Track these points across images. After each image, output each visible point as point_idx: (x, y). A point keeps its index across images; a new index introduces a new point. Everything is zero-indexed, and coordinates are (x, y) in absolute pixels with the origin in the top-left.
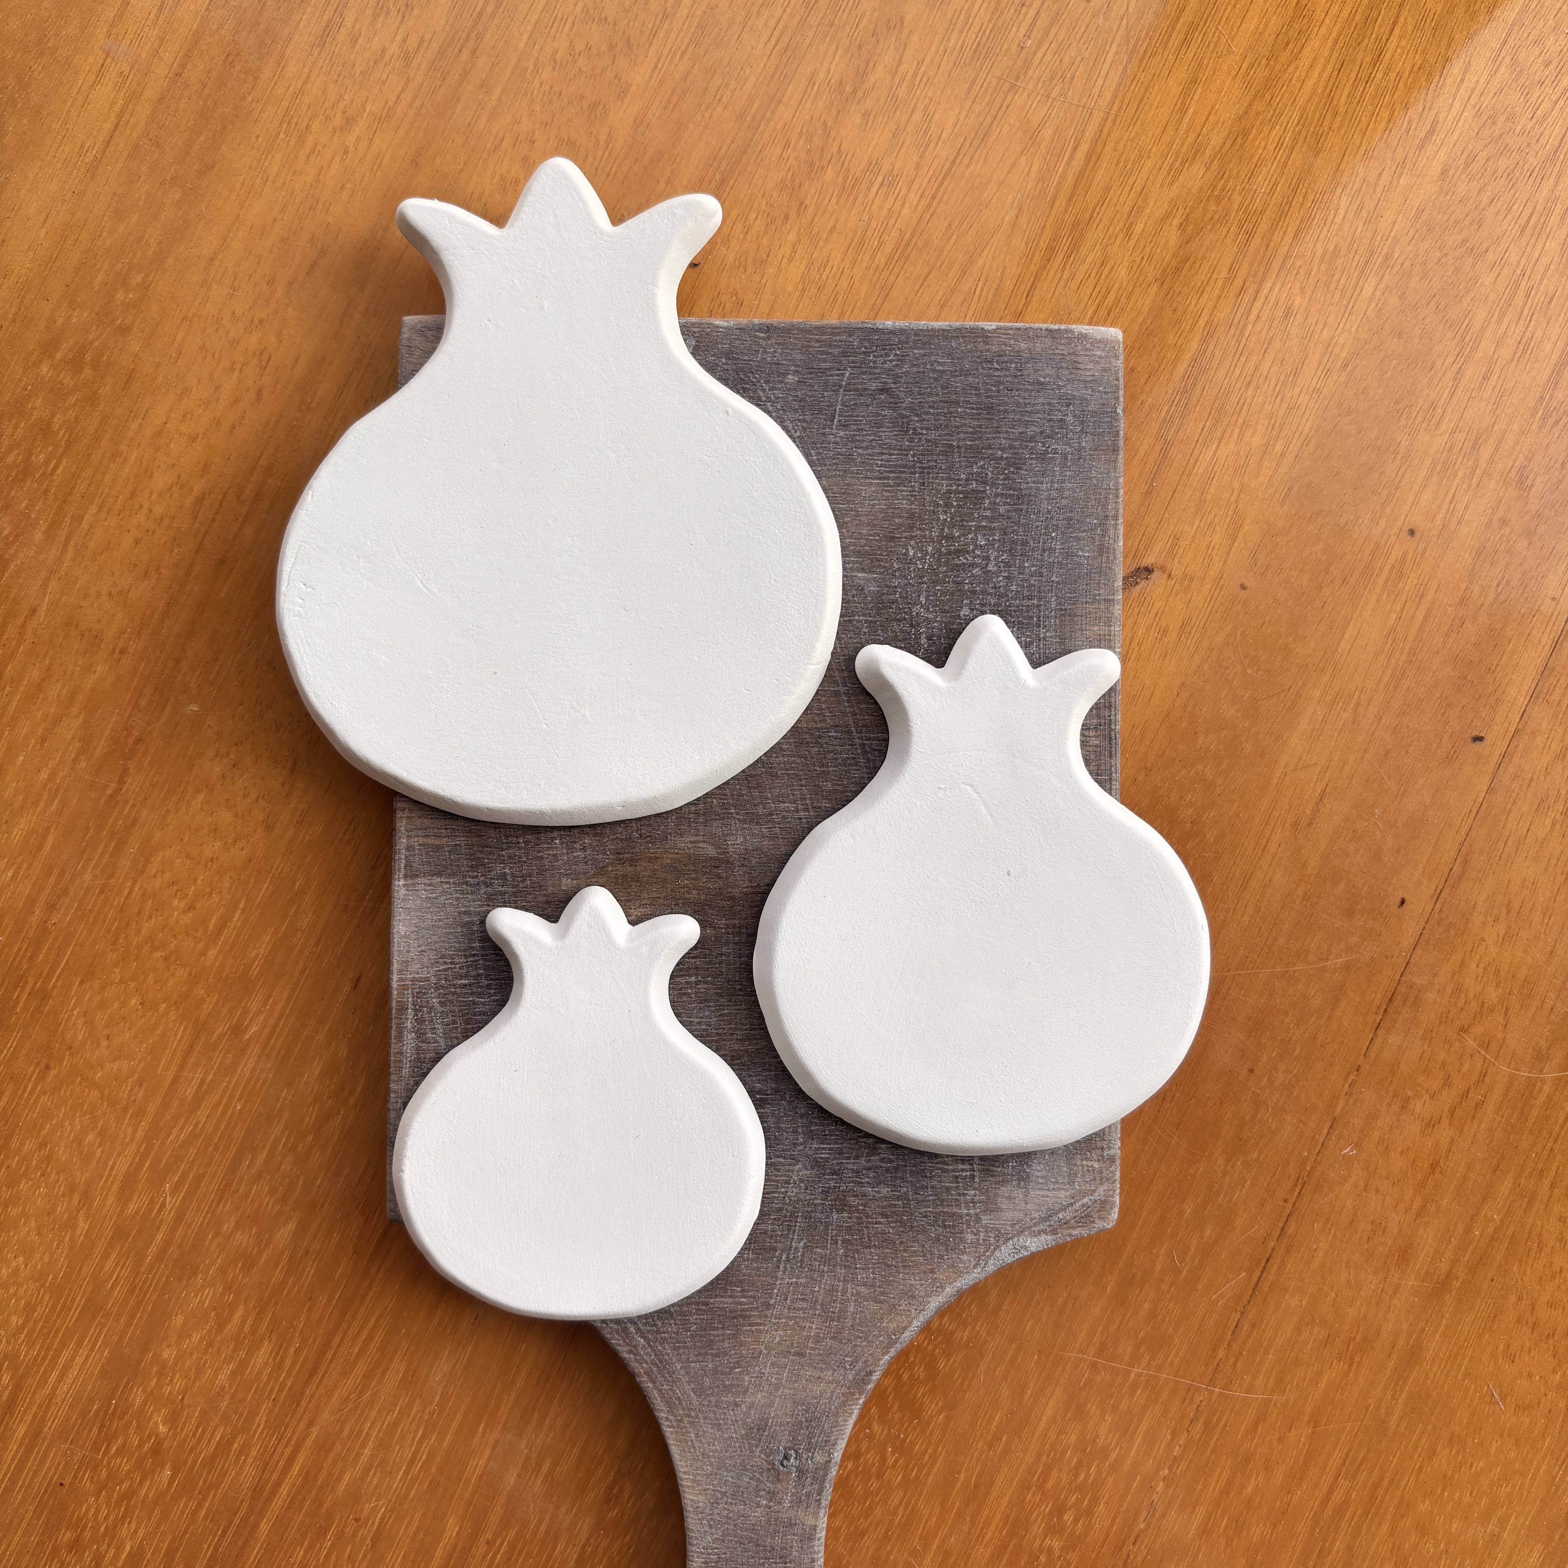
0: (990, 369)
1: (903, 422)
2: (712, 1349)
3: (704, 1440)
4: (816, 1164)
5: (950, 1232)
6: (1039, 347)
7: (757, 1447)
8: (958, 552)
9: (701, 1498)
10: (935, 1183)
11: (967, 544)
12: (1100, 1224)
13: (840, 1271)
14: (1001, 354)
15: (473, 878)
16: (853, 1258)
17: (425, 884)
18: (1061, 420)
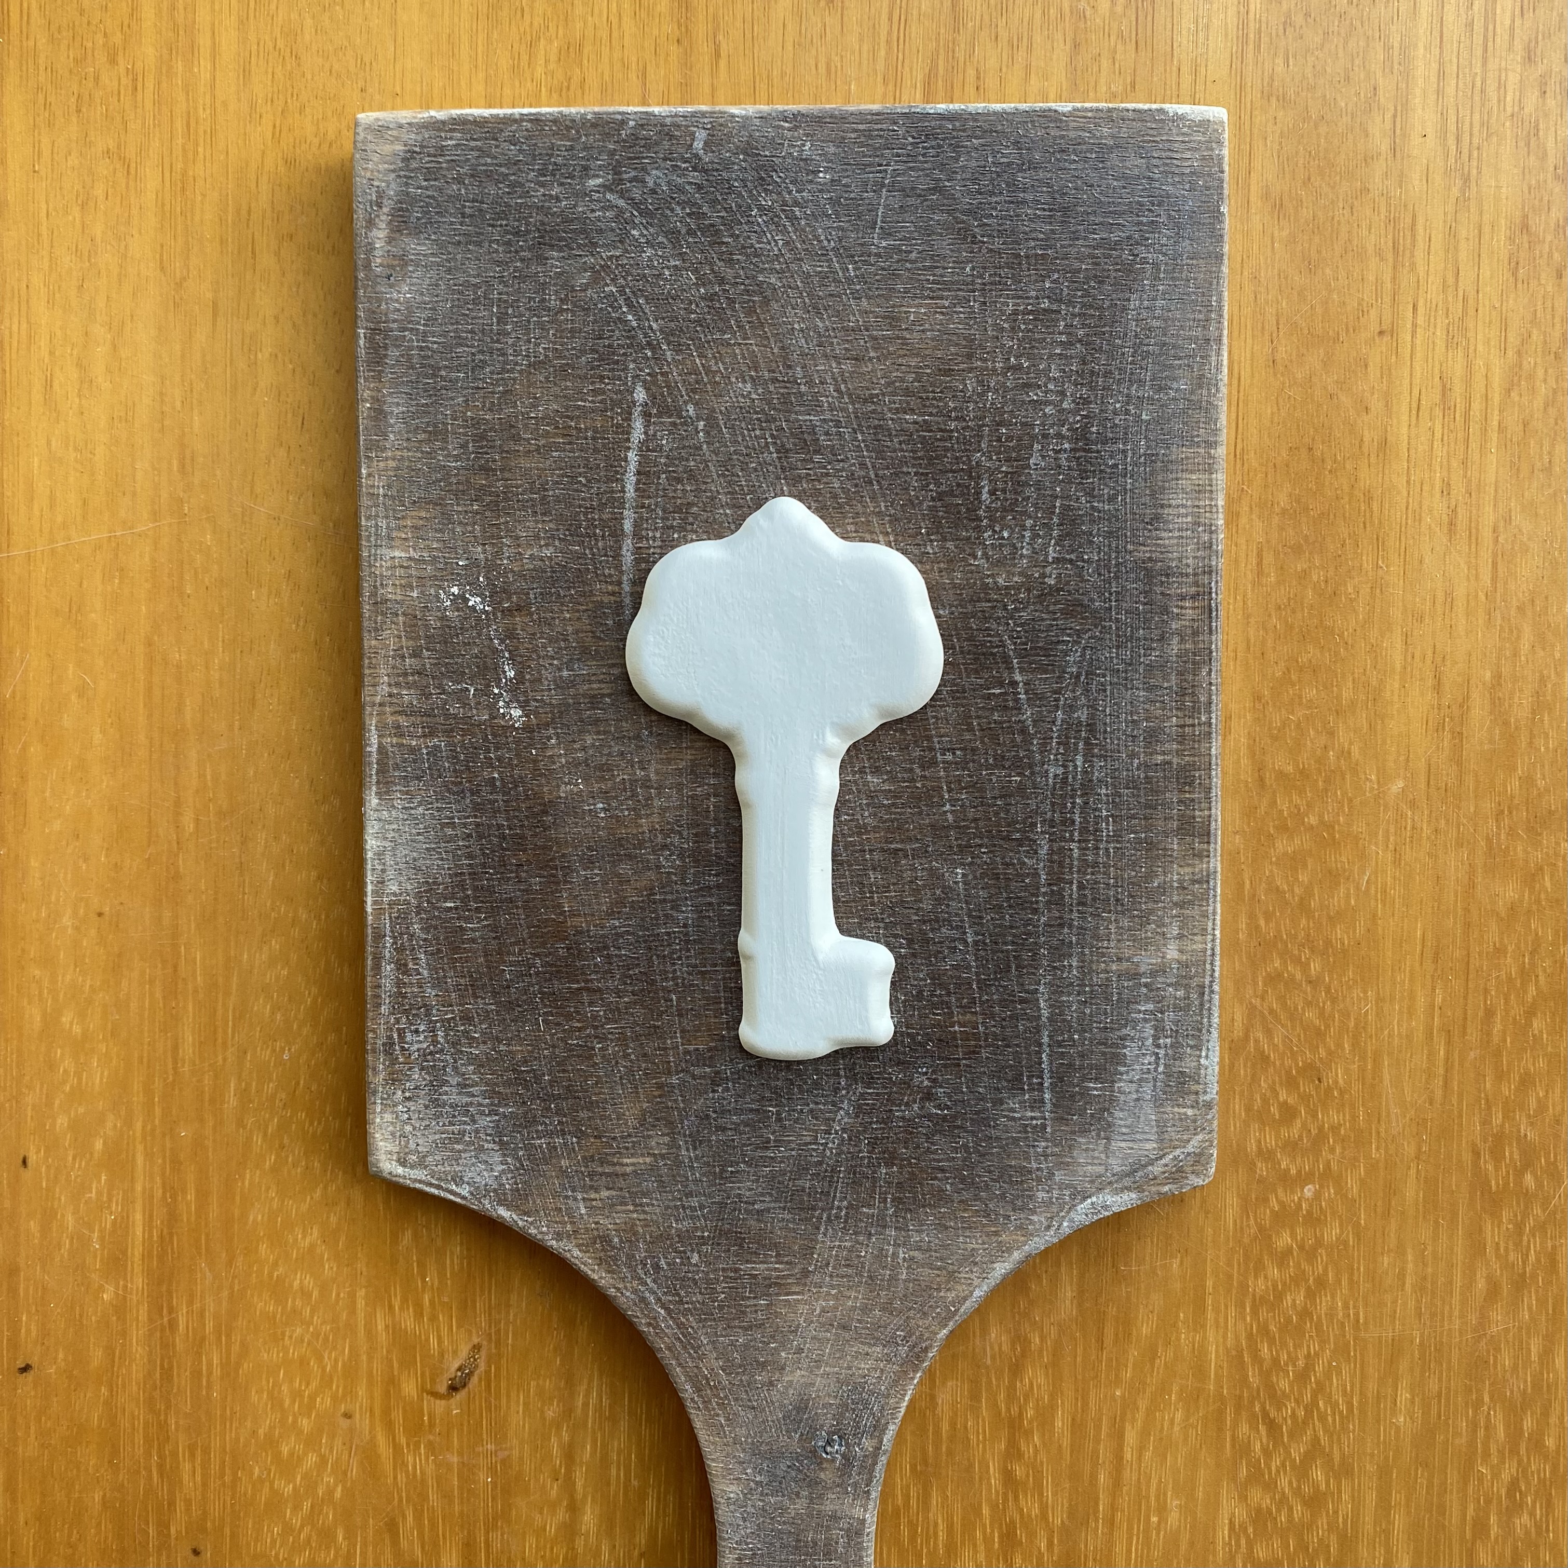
1: (959, 229)
2: (743, 1321)
3: (735, 1423)
4: (860, 1110)
5: (1018, 1190)
6: (1125, 132)
7: (796, 1431)
9: (733, 1488)
10: (1000, 1133)
11: (1038, 377)
12: (1194, 1181)
13: (890, 1233)
14: (1080, 142)
15: (455, 784)
16: (904, 1218)
17: (400, 792)
18: (1152, 222)
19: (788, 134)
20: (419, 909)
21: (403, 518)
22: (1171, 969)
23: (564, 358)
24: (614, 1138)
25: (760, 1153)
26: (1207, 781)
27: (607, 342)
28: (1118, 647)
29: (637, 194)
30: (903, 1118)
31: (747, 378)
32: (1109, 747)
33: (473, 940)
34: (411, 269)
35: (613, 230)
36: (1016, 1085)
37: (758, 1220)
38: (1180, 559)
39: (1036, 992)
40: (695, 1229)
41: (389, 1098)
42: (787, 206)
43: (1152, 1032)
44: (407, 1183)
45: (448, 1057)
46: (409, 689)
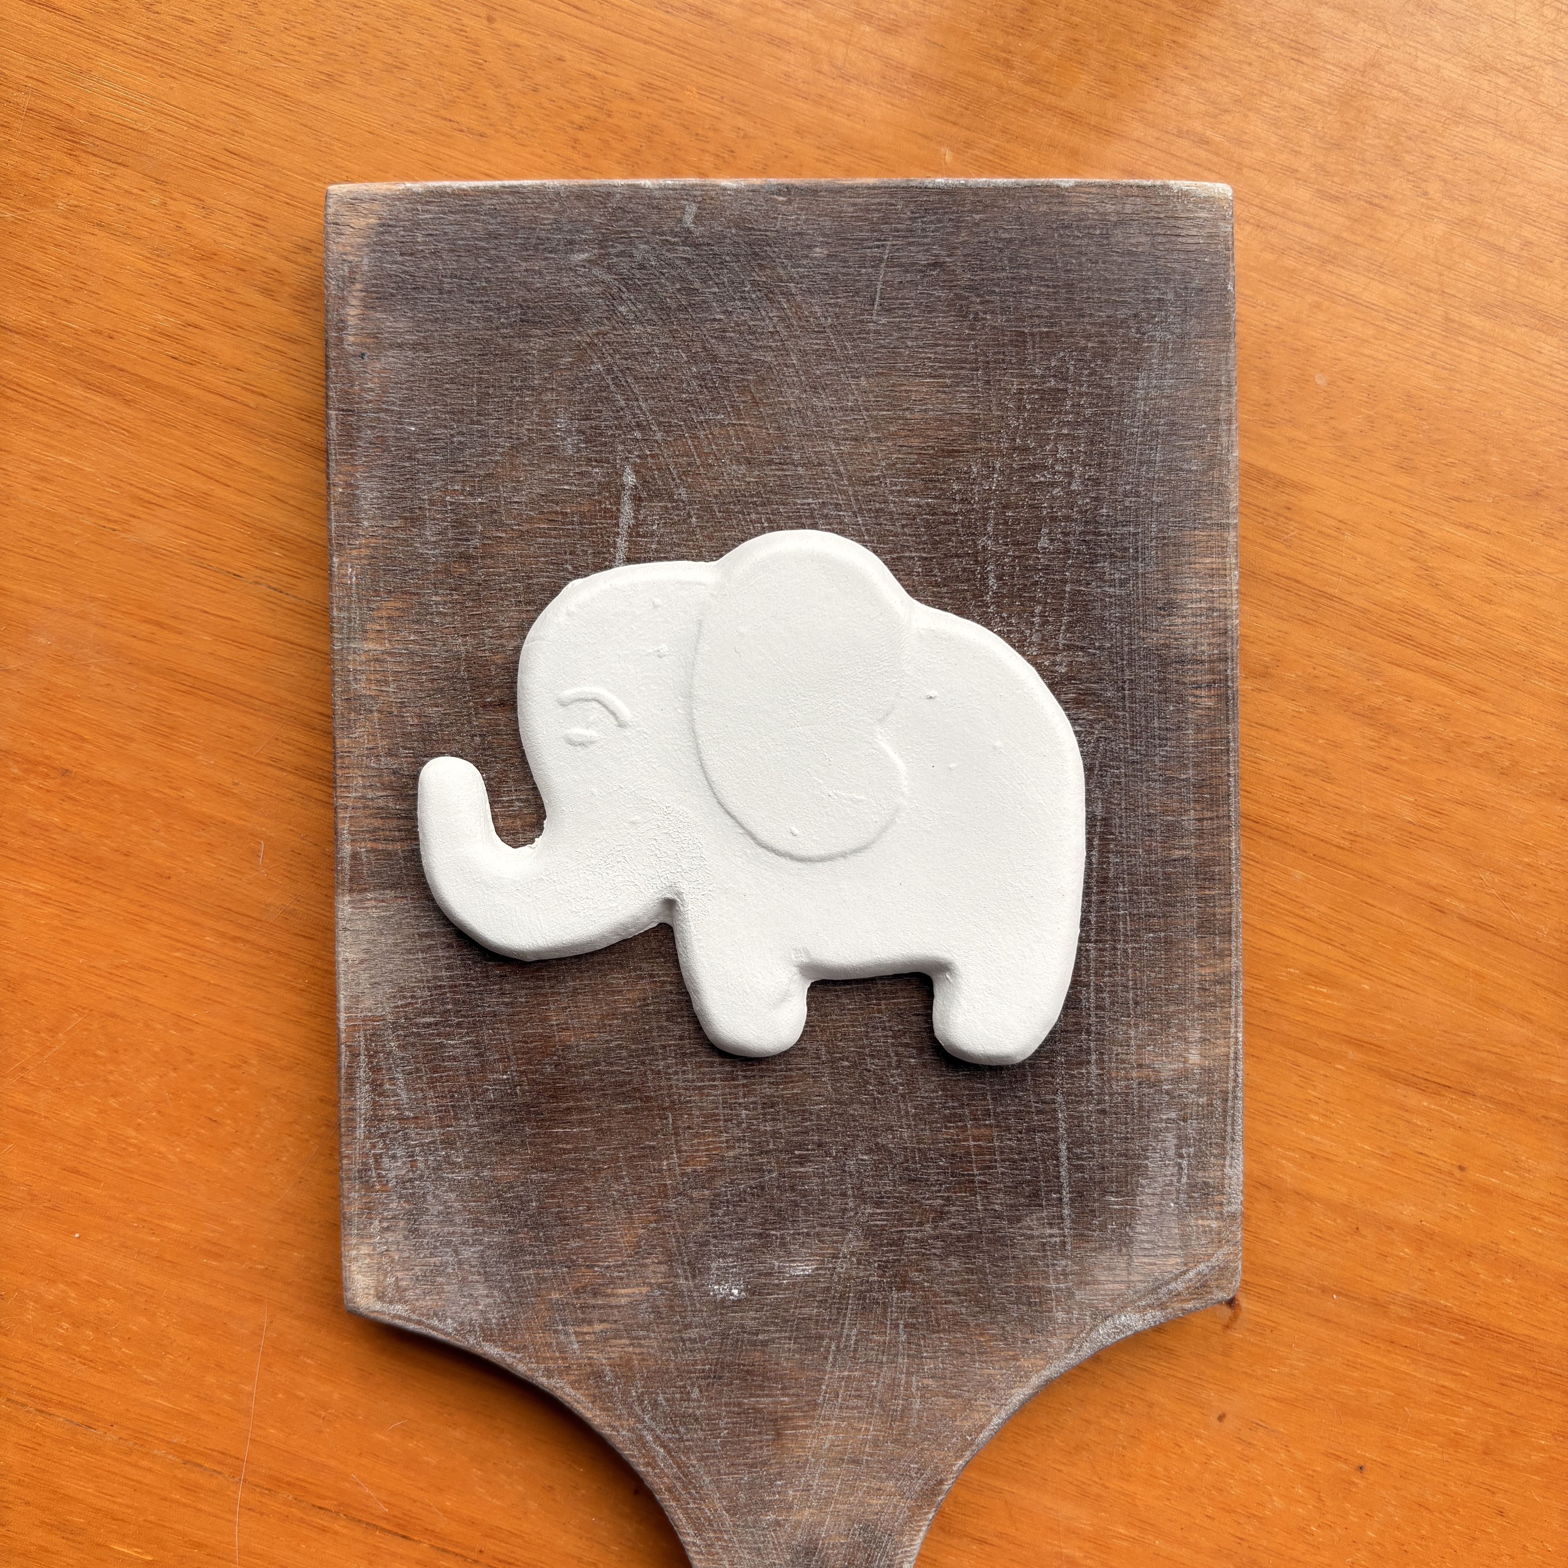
0: (1069, 236)
1: (961, 306)
2: (748, 1458)
4: (869, 1232)
5: (1037, 1311)
6: (1128, 209)
8: (1034, 467)
10: (1017, 1252)
11: (1045, 458)
12: (1219, 1295)
13: (903, 1361)
14: (1081, 218)
16: (917, 1344)
17: (375, 899)
18: (1159, 300)
20: (395, 1026)
21: (379, 609)
22: (1194, 1074)
23: (550, 439)
24: (608, 1267)
26: (1227, 877)
27: (594, 423)
28: (1133, 737)
29: (624, 267)
30: (916, 1239)
31: (742, 460)
32: (1124, 841)
33: (455, 1059)
34: (386, 346)
35: (598, 306)
36: (1035, 1199)
37: (764, 1352)
38: (1195, 646)
39: (1054, 1102)
40: (695, 1363)
41: (365, 1228)
42: (782, 281)
43: (1175, 1141)
44: (387, 1319)
45: (428, 1184)
46: (385, 789)
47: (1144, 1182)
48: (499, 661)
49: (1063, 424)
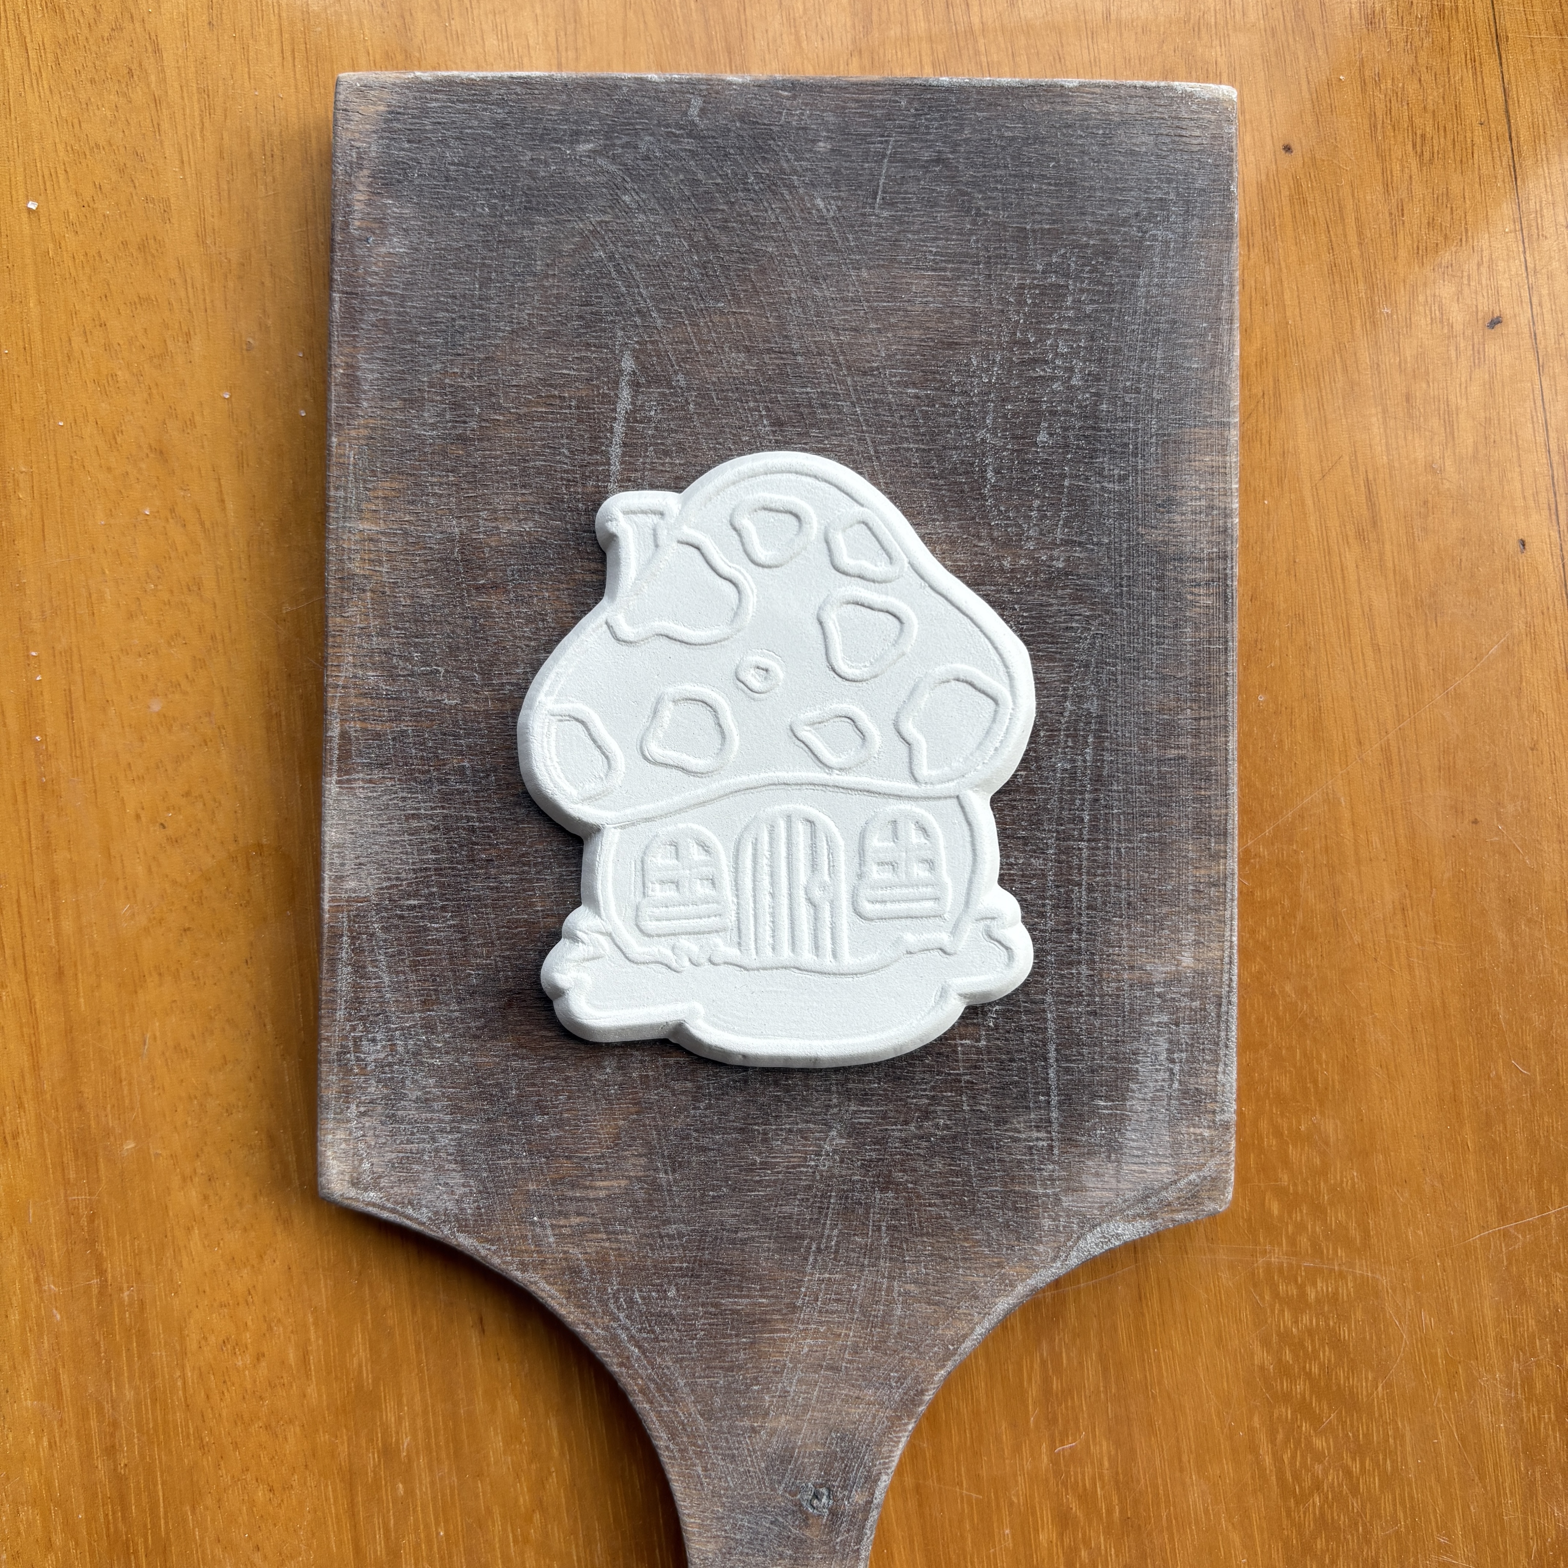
0: (1072, 135)
1: (963, 201)
2: (724, 1361)
3: (713, 1474)
4: (854, 1131)
5: (1022, 1217)
6: (1132, 109)
7: (780, 1483)
8: (1034, 361)
9: (711, 1547)
10: (1003, 1155)
11: (1045, 352)
12: (1210, 1207)
13: (885, 1265)
14: (1085, 117)
15: (423, 773)
16: (899, 1248)
17: (363, 780)
18: (1161, 199)
19: (788, 103)
20: (379, 908)
21: (375, 489)
22: (1187, 978)
23: (549, 324)
24: (586, 1159)
25: (743, 1176)
26: (1224, 777)
27: (594, 309)
28: (1129, 635)
29: (629, 158)
30: (900, 1139)
31: (741, 348)
32: (1119, 740)
33: (438, 942)
34: (391, 231)
35: (602, 195)
36: (1022, 1103)
37: (743, 1251)
38: (1194, 543)
39: (1043, 1002)
40: (673, 1260)
41: (341, 1112)
42: (785, 174)
43: (1166, 1046)
44: (361, 1206)
45: (407, 1069)
46: (376, 670)
47: (1134, 1086)
48: (493, 544)
49: (1063, 319)
